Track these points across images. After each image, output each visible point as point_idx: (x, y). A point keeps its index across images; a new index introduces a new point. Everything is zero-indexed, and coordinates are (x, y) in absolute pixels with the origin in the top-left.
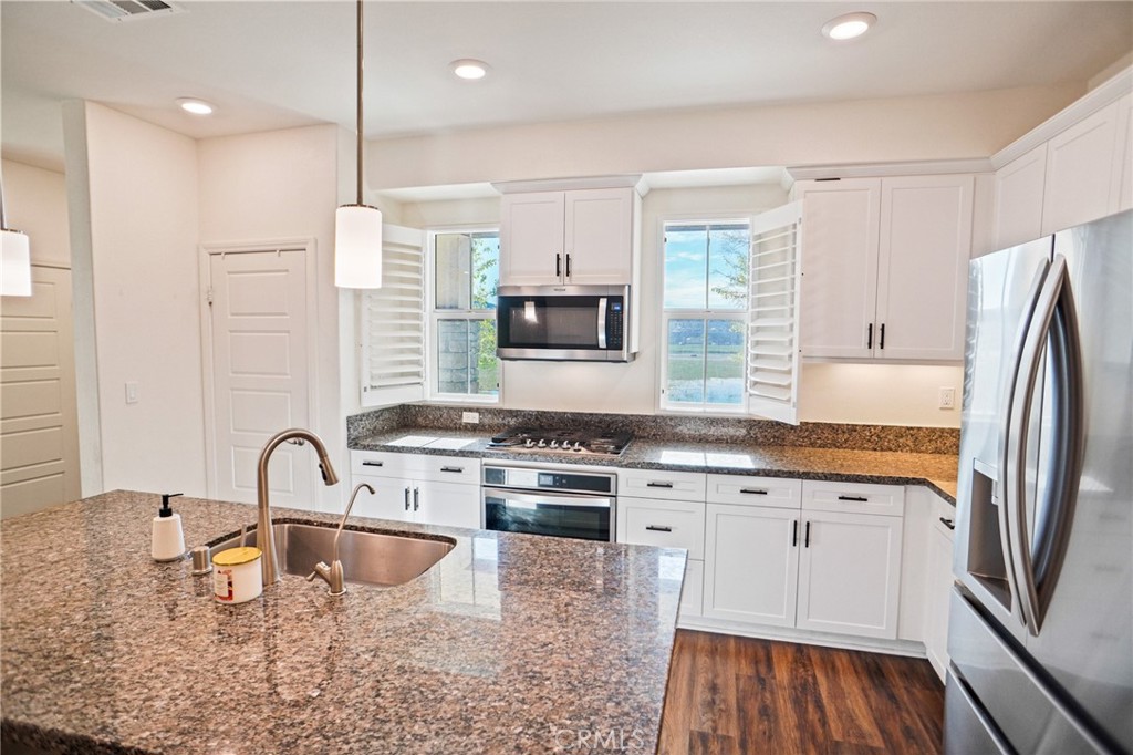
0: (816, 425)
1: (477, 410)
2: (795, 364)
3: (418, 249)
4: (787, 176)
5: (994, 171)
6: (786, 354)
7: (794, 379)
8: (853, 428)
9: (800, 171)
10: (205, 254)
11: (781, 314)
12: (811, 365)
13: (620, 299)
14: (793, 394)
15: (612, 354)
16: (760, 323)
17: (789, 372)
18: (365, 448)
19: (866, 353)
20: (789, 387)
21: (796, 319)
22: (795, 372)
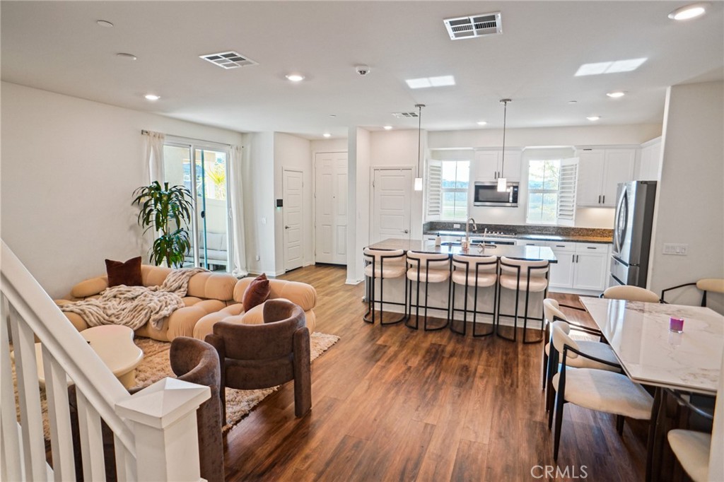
0: (581, 229)
1: (459, 224)
2: (575, 208)
3: (439, 167)
4: (574, 148)
5: (642, 148)
6: (571, 205)
7: (574, 212)
8: (594, 230)
9: (579, 147)
10: (372, 170)
11: (570, 192)
12: (581, 209)
13: (517, 187)
14: (574, 217)
15: (513, 204)
16: (563, 195)
17: (572, 210)
18: (429, 234)
19: (598, 205)
20: (572, 215)
21: (575, 194)
22: (574, 211)
